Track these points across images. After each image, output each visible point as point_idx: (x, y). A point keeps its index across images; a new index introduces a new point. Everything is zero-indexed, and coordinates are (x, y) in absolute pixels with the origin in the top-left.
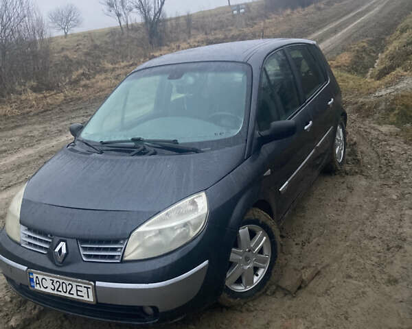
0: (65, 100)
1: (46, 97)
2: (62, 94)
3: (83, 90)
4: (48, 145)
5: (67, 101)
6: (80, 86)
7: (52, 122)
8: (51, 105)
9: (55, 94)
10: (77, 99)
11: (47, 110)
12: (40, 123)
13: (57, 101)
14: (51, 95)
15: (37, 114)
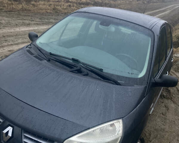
0: (22, 9)
1: (12, 4)
2: (21, 5)
3: (32, 6)
4: (9, 30)
5: (23, 10)
6: (31, 4)
7: (13, 19)
8: (15, 9)
9: (17, 4)
10: (28, 10)
11: (12, 11)
12: (7, 17)
13: (18, 8)
14: (16, 4)
15: (6, 12)
